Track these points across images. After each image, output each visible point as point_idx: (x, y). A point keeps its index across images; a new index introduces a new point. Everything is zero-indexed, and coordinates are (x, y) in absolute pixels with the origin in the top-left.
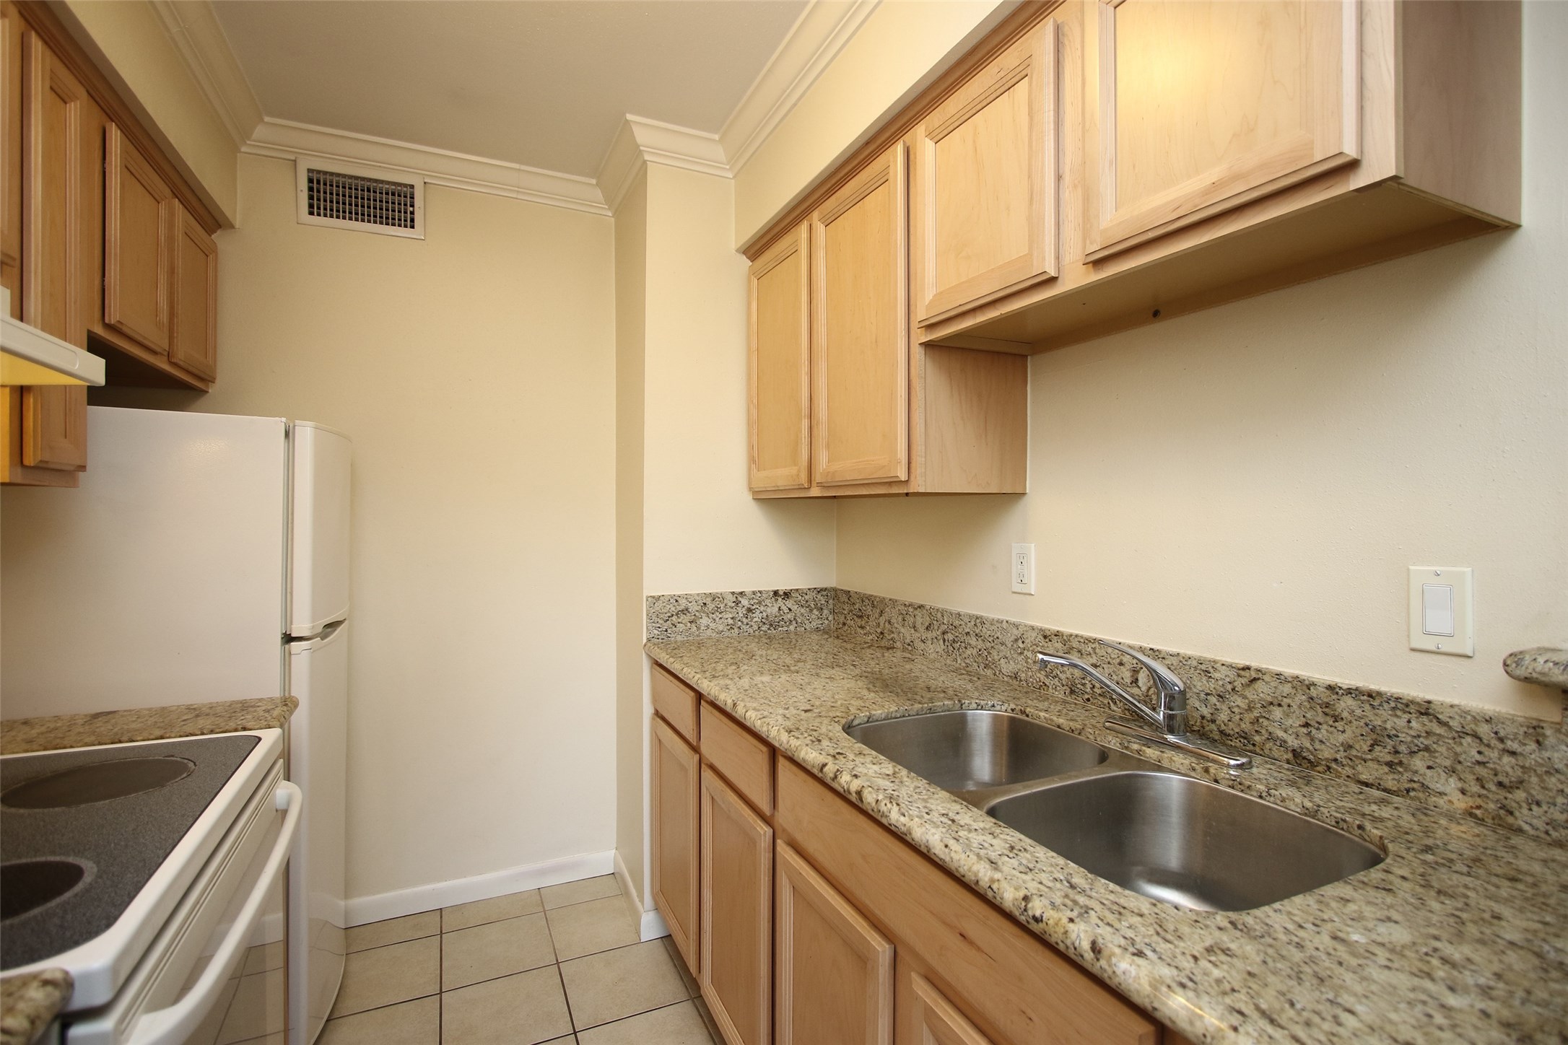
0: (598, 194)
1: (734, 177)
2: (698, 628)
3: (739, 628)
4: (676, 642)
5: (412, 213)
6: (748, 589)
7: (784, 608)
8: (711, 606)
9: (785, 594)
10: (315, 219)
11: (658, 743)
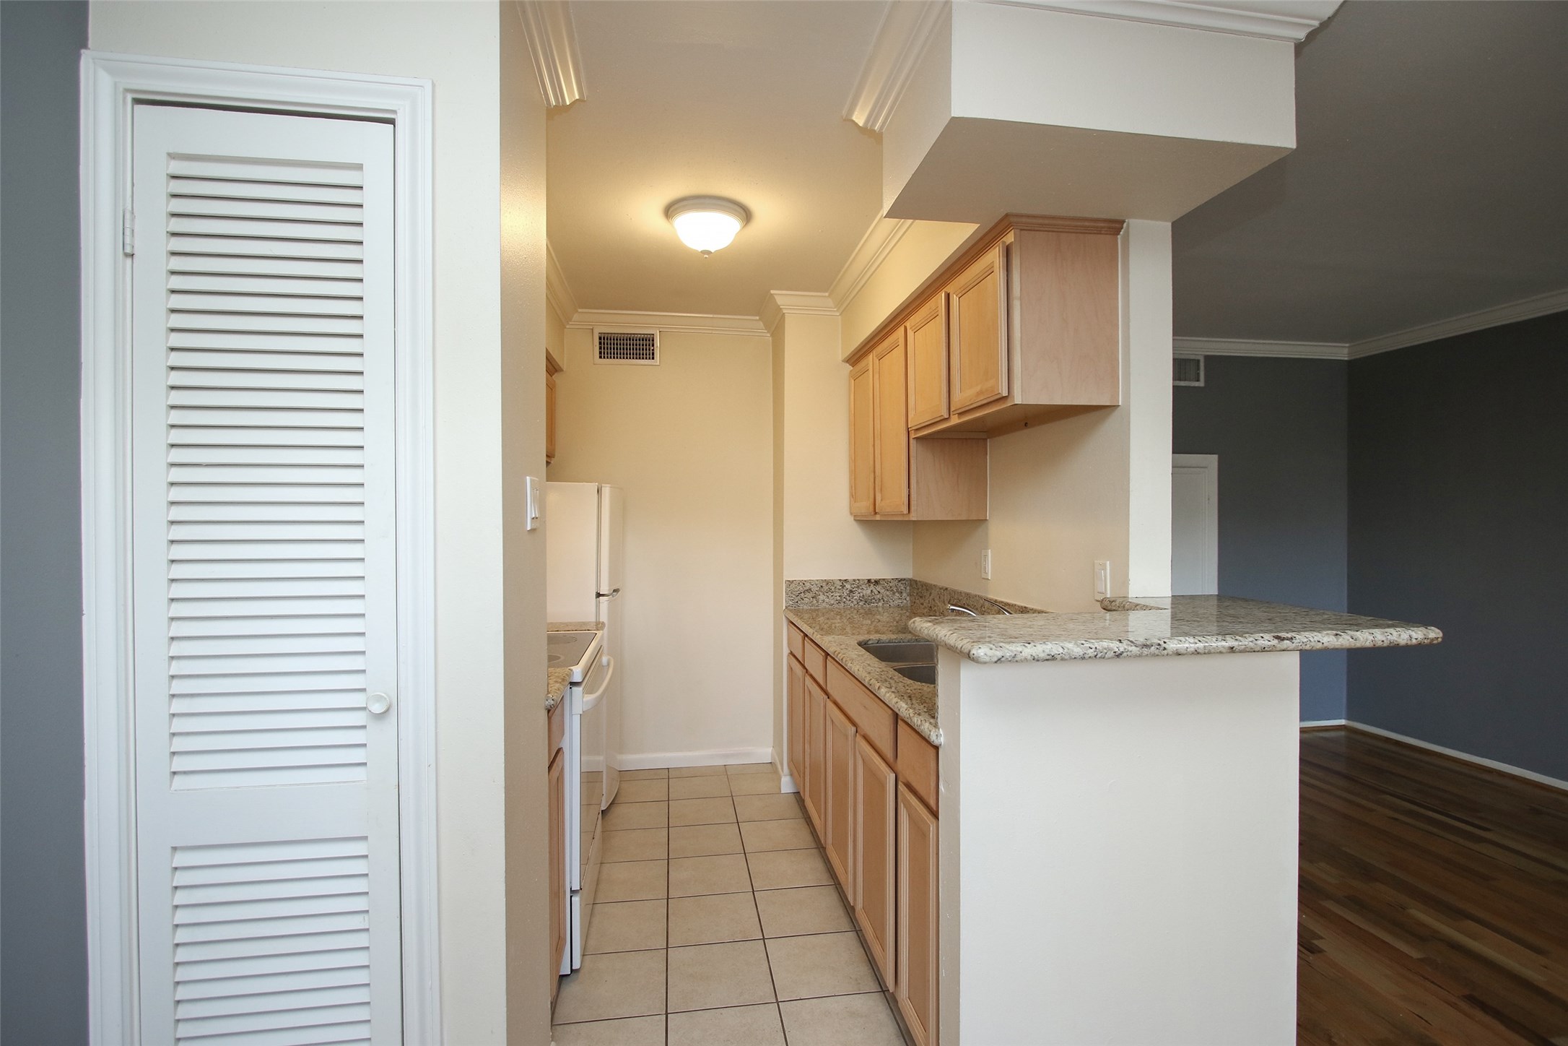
0: (761, 324)
1: (840, 315)
2: (818, 602)
3: (844, 602)
4: (803, 609)
5: (653, 350)
6: (850, 578)
7: (874, 590)
8: (826, 588)
9: (875, 581)
10: (602, 360)
11: (791, 669)
